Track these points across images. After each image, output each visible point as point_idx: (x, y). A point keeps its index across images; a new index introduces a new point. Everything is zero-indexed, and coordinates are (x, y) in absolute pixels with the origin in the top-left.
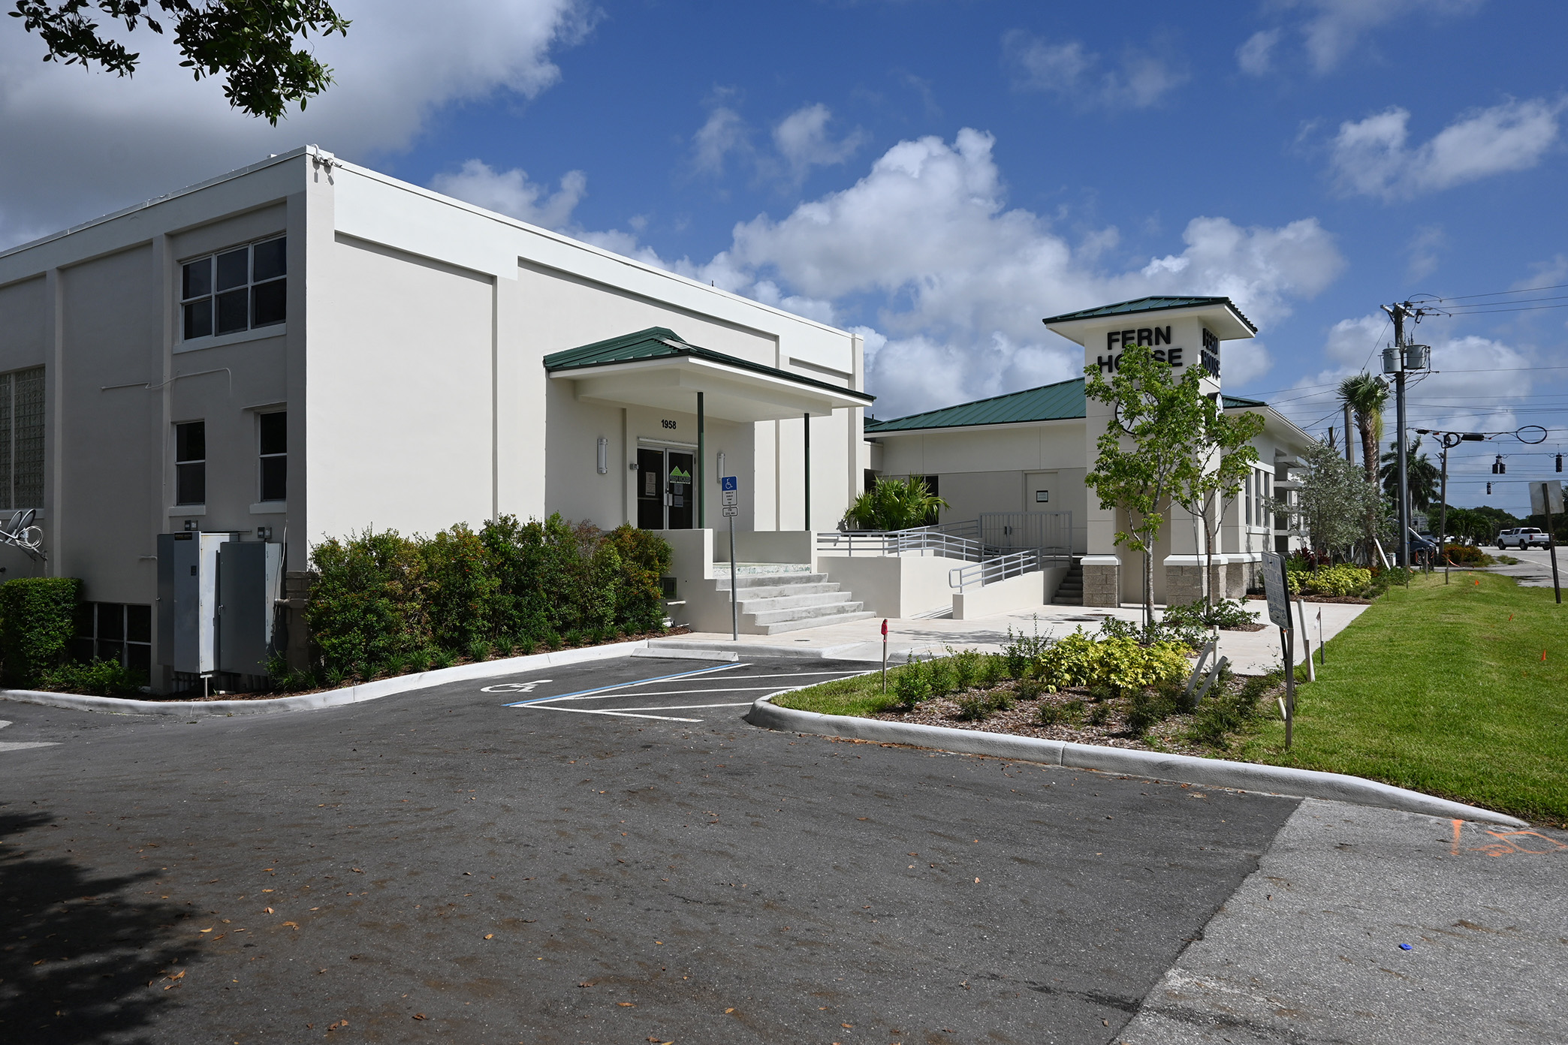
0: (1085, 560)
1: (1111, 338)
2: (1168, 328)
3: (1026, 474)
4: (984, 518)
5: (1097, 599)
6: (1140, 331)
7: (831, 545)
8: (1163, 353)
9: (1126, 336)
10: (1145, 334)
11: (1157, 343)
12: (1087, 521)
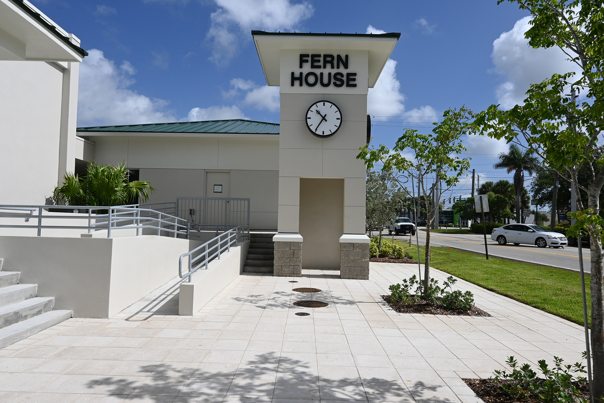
0: (277, 237)
1: (303, 58)
2: (347, 56)
3: (207, 172)
4: (180, 201)
5: (286, 270)
6: (325, 56)
7: (21, 221)
8: (342, 75)
9: (315, 58)
10: (329, 59)
11: (338, 67)
12: (278, 205)
